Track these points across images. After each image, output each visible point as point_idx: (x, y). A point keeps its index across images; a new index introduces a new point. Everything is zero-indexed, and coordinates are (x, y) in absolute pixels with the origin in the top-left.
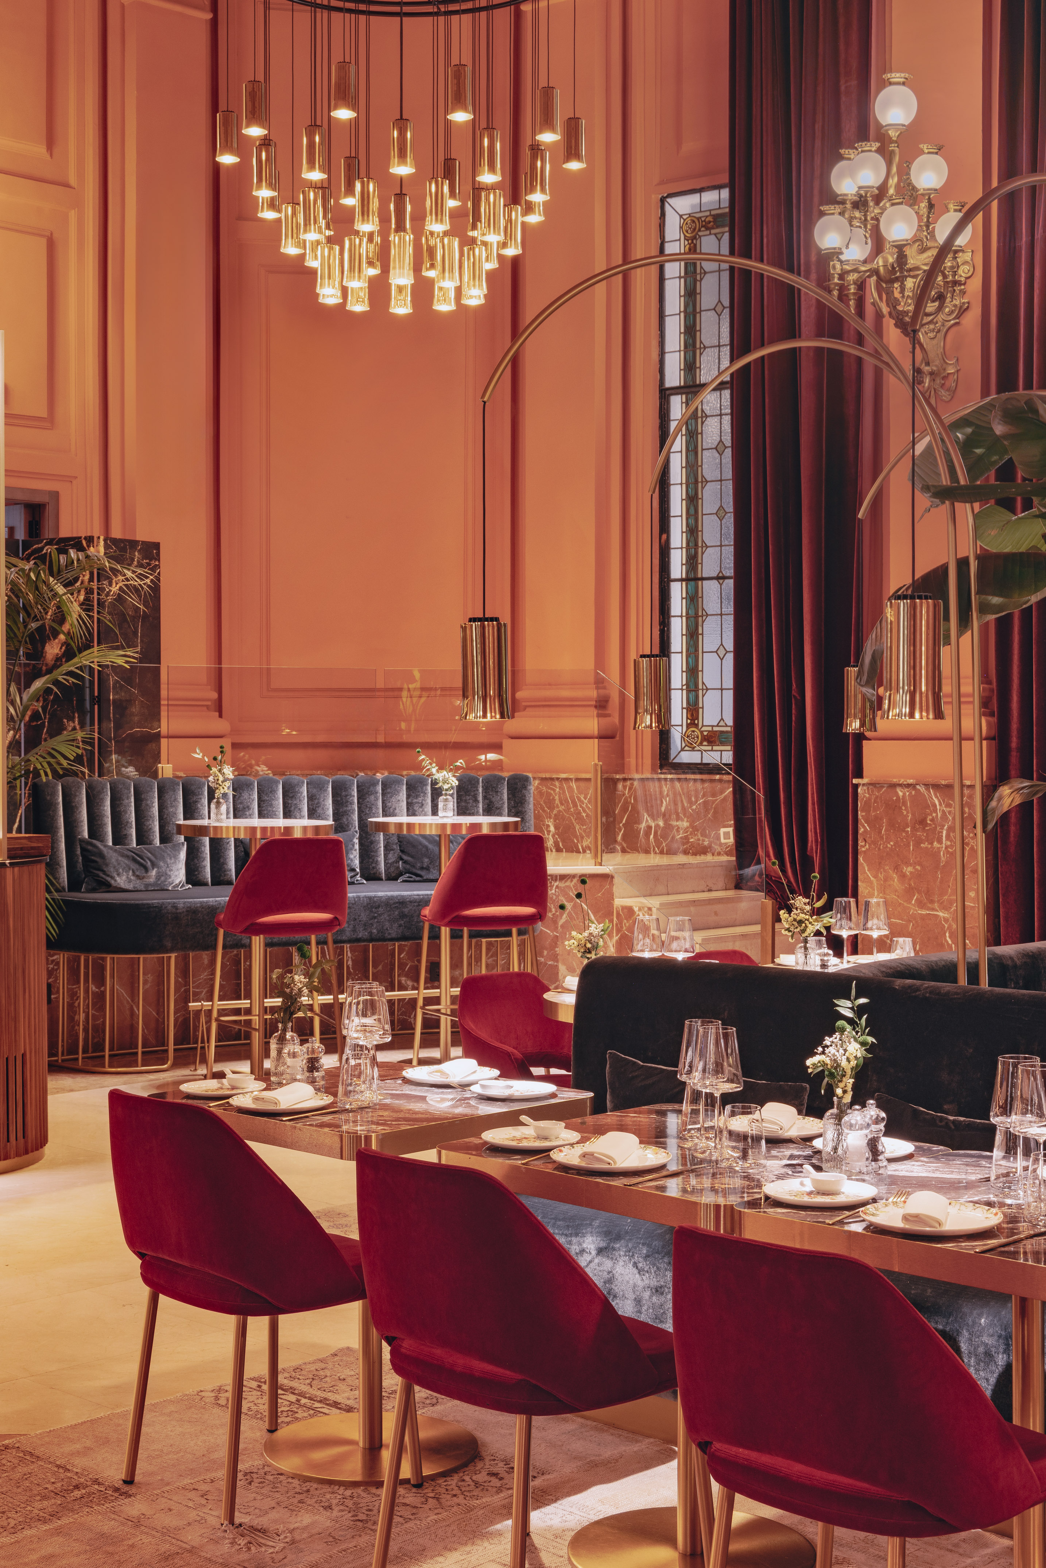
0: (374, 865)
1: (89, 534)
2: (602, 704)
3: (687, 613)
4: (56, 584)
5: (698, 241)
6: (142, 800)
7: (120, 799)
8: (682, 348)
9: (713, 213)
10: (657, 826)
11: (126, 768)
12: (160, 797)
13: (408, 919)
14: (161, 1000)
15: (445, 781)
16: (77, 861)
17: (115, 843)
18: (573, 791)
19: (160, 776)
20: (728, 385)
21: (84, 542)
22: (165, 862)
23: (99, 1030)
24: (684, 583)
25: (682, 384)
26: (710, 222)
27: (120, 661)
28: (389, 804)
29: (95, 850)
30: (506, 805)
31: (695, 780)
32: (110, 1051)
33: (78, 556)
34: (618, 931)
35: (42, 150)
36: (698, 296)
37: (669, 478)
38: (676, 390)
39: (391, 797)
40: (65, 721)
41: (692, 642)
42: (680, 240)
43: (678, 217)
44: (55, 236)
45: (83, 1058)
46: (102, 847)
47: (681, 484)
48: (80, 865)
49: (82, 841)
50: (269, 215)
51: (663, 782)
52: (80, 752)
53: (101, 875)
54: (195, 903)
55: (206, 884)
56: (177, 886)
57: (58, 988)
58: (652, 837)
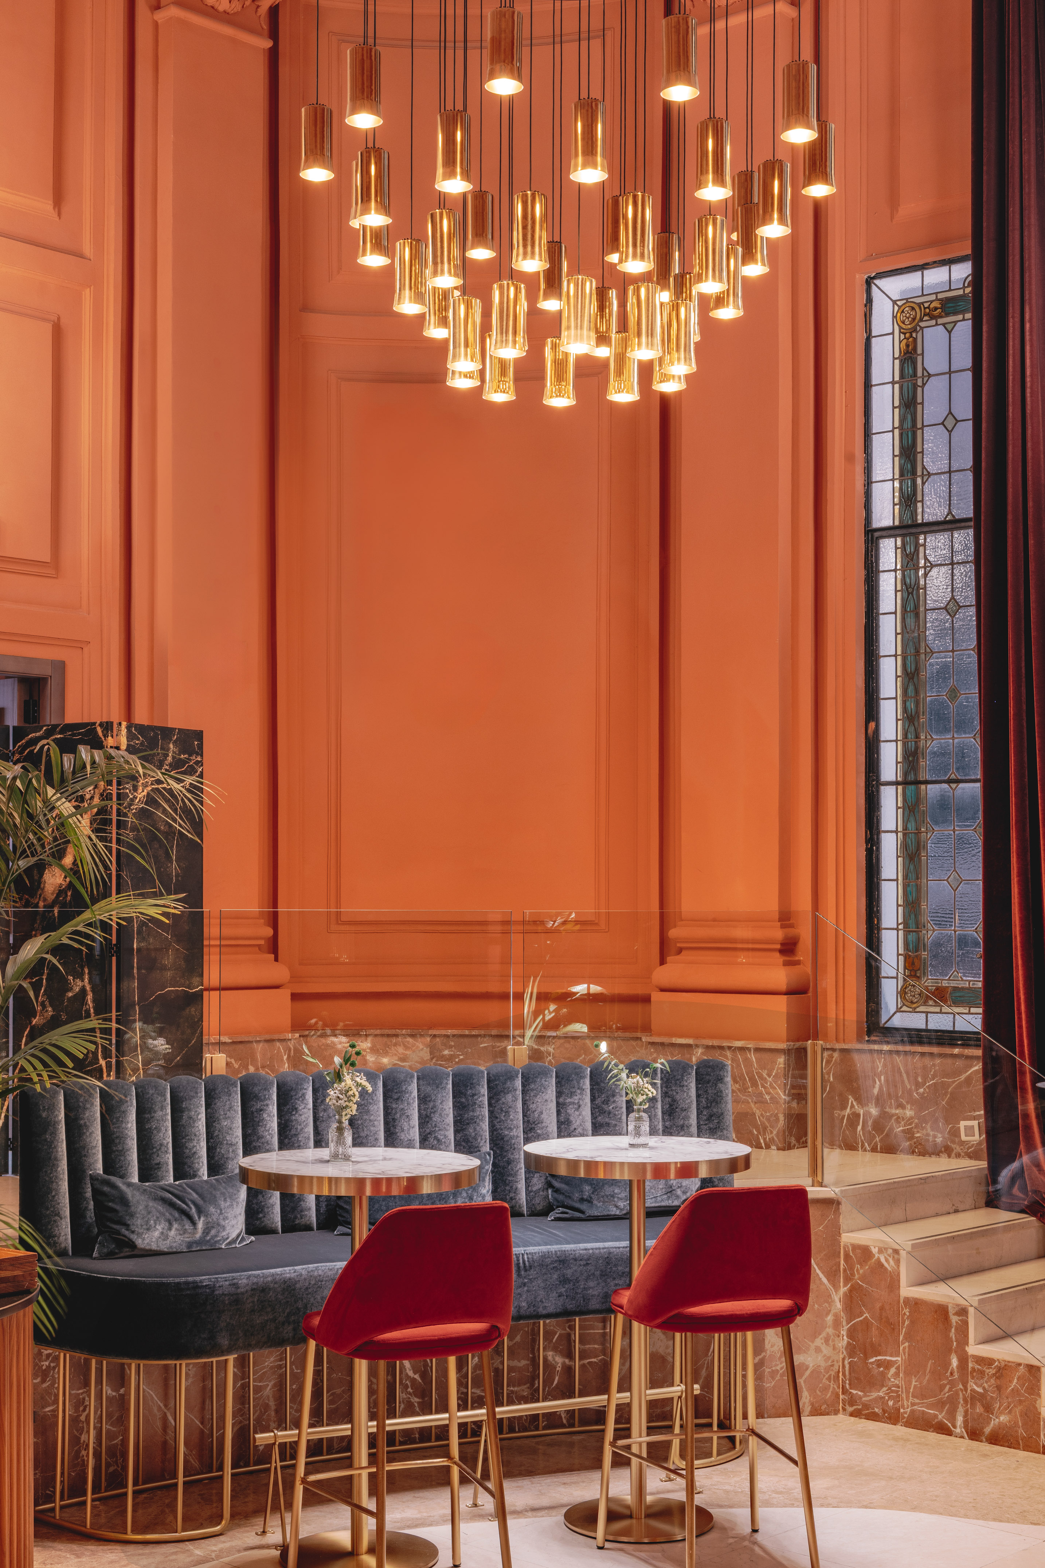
0: (512, 1195)
1: (105, 720)
2: (788, 948)
3: (905, 828)
4: (58, 799)
5: (920, 334)
6: (182, 1111)
7: (151, 1110)
8: (897, 476)
9: (940, 296)
10: (867, 1114)
11: (154, 1039)
12: (208, 1106)
13: (571, 1285)
14: (208, 1402)
15: (639, 1091)
16: (86, 1208)
17: (143, 1178)
18: (752, 1065)
19: (208, 1074)
20: (972, 523)
21: (99, 730)
22: (217, 1206)
23: (118, 1453)
24: (900, 788)
25: (897, 523)
26: (936, 309)
27: (153, 912)
28: (532, 1106)
29: (114, 1192)
30: (694, 1106)
31: (923, 1054)
32: (134, 1485)
33: (92, 757)
34: (847, 1280)
35: (47, 206)
36: (919, 407)
37: (878, 647)
38: (889, 532)
39: (535, 1096)
40: (71, 978)
41: (912, 867)
42: (893, 333)
43: (891, 303)
44: (63, 321)
45: (93, 1500)
46: (124, 1187)
47: (896, 656)
48: (90, 1215)
49: (93, 1178)
50: (373, 261)
51: (875, 1055)
52: (92, 1047)
53: (124, 1231)
54: (265, 1276)
55: (273, 1232)
56: (234, 1241)
57: (57, 1396)
58: (859, 1128)
